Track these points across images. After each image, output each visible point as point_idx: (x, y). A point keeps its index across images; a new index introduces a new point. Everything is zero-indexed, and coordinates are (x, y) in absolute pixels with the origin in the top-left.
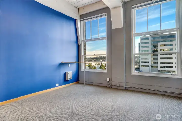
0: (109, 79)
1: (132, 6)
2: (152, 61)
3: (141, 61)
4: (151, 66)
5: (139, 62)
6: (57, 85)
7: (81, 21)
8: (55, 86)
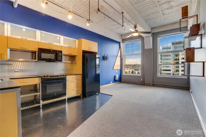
0: (143, 80)
1: (158, 36)
2: (173, 69)
3: (163, 68)
4: (173, 74)
5: (161, 70)
6: (111, 82)
7: (123, 43)
8: (110, 83)
